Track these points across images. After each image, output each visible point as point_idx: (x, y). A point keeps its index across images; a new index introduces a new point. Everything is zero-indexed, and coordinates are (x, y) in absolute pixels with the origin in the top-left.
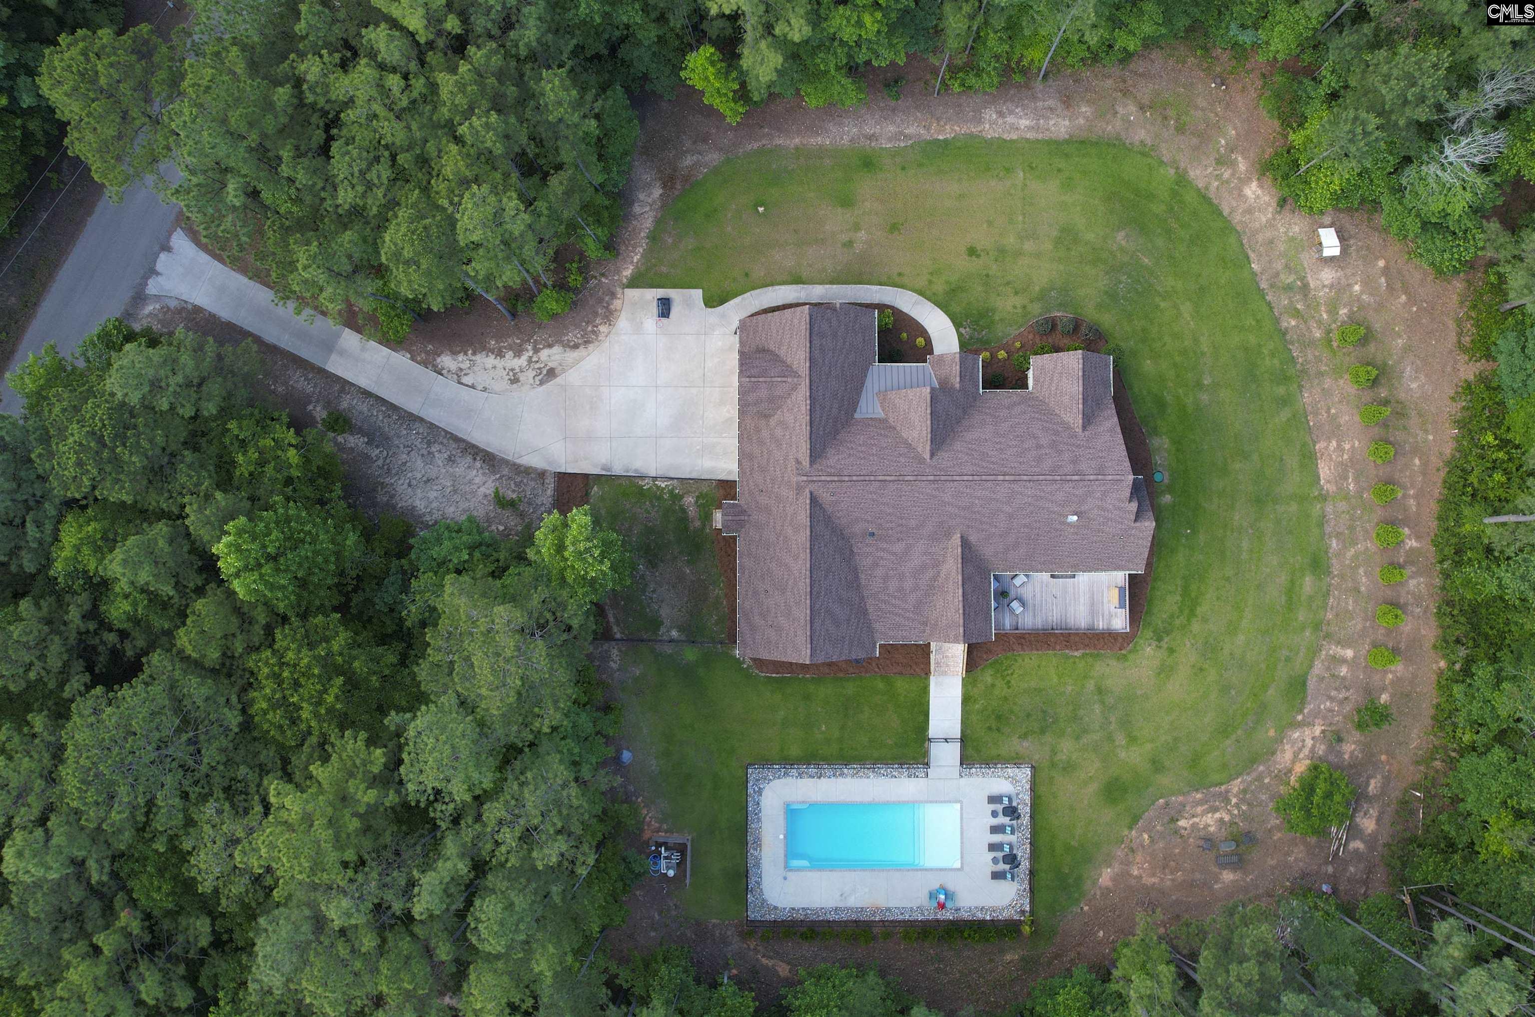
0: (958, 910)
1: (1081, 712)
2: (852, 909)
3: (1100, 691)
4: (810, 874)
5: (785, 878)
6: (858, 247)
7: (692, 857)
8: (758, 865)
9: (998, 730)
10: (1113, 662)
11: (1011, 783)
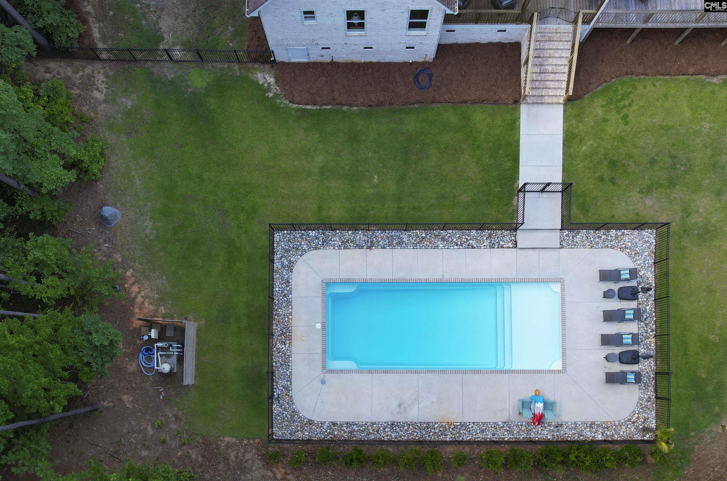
0: (559, 426)
2: (414, 424)
4: (356, 376)
5: (323, 382)
7: (199, 353)
8: (286, 363)
9: (612, 181)
11: (629, 255)
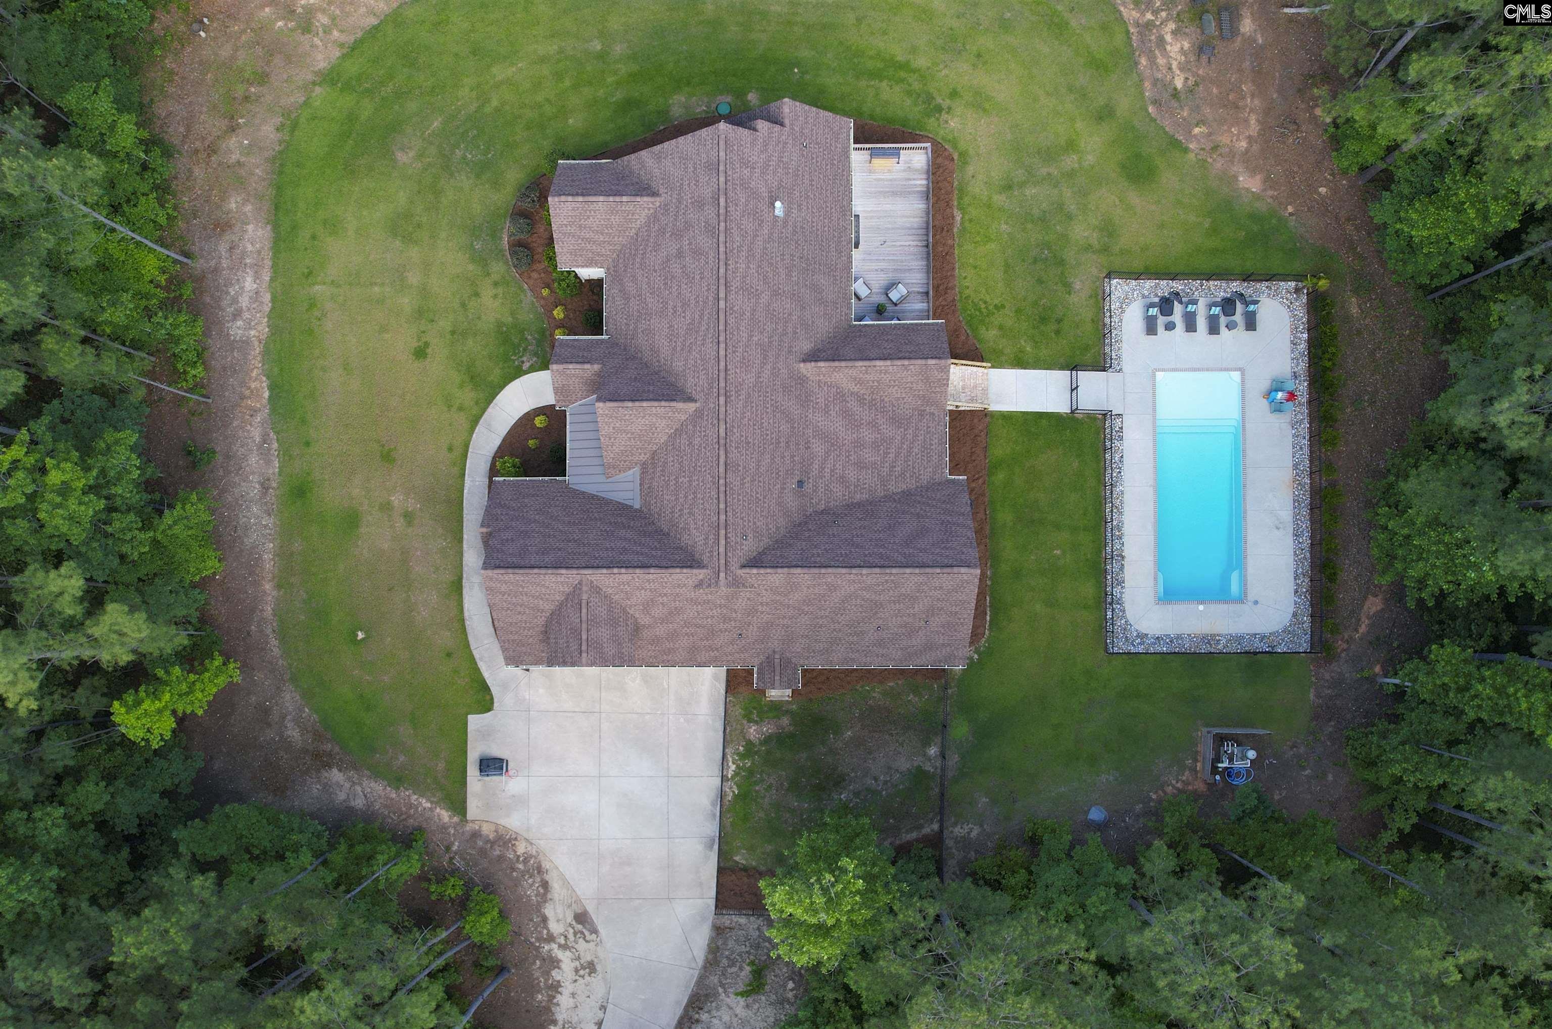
0: (1295, 376)
1: (1036, 212)
2: (1295, 515)
3: (1008, 187)
4: (1250, 570)
5: (1256, 602)
6: (412, 505)
7: (1228, 726)
8: (1239, 638)
9: (1059, 321)
10: (970, 170)
11: (1128, 305)
